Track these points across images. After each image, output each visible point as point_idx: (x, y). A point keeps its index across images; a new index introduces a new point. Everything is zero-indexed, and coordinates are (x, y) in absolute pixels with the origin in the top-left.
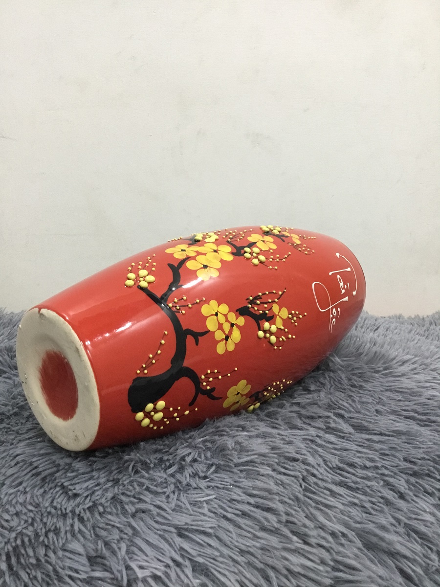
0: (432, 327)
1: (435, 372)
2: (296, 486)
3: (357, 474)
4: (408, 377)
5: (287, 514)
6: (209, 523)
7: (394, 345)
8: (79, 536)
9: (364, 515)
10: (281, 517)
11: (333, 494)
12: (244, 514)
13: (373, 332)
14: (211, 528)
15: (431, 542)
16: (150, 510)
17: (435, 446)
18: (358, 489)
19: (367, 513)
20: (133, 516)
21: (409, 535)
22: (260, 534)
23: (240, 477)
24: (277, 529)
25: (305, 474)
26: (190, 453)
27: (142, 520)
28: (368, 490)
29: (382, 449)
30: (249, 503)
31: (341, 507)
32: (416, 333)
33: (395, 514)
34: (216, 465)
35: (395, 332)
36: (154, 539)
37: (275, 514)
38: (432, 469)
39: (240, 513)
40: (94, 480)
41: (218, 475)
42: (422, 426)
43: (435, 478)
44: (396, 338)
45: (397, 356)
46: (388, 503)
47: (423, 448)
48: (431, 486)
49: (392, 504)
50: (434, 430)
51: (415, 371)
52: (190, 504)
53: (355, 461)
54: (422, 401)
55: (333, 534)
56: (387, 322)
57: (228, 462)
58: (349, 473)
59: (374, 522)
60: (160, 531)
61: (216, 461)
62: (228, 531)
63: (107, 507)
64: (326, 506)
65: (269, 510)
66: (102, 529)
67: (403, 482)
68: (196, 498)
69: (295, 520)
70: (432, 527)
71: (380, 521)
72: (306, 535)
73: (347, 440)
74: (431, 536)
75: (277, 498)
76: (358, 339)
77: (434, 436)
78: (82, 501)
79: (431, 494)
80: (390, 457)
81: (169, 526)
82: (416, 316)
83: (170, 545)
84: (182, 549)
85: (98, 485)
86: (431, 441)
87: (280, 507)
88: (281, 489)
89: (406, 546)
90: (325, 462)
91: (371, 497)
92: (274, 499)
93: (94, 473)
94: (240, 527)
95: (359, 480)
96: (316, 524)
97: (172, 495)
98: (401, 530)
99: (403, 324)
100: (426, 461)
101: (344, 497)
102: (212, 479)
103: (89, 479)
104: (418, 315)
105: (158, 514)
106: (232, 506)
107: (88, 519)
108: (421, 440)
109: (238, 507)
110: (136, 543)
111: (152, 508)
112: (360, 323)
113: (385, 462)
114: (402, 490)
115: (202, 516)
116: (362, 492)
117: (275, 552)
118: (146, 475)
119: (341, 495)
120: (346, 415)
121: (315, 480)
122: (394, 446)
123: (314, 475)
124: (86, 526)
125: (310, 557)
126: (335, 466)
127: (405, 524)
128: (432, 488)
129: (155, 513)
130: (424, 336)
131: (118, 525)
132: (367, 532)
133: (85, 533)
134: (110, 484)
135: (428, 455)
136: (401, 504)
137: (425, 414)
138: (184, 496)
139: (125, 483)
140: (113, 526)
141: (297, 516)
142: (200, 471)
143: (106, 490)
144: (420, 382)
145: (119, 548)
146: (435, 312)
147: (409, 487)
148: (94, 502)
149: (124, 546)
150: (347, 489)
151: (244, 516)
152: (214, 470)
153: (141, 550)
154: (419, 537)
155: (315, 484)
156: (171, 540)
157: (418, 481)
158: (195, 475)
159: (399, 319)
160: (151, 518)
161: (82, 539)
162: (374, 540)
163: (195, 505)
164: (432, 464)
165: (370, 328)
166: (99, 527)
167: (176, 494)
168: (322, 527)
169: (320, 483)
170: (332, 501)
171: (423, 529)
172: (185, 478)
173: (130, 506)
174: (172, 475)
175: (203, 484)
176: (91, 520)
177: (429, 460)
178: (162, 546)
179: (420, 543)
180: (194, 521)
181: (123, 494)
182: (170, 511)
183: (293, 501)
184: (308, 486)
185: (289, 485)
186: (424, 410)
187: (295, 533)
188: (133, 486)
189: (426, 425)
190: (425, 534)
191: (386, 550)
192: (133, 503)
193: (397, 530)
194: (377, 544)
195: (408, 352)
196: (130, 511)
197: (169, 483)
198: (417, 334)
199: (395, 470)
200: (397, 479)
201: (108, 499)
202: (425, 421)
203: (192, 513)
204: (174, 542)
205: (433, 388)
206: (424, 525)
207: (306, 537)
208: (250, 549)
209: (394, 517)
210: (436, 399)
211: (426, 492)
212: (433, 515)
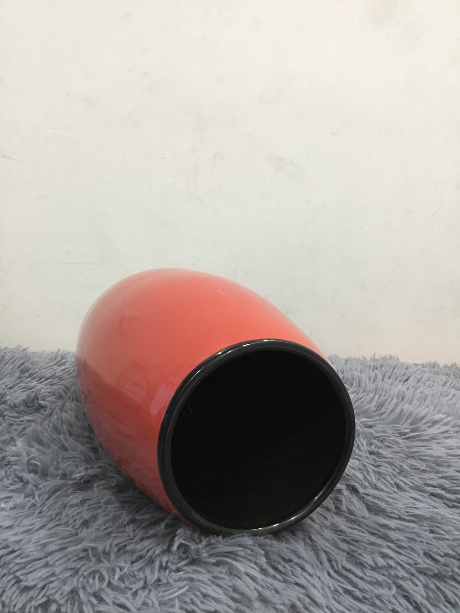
4: (437, 441)
7: (425, 400)
13: (402, 383)
18: (365, 598)
23: (221, 572)
28: (377, 601)
29: (399, 540)
32: (451, 386)
35: (428, 383)
38: (456, 570)
42: (450, 507)
44: (427, 391)
45: (426, 415)
47: (448, 540)
48: (454, 593)
51: (447, 435)
53: (365, 560)
54: (451, 474)
56: (419, 372)
63: (61, 605)
67: (420, 588)
73: (359, 525)
76: (384, 393)
78: (35, 596)
79: (454, 605)
80: (408, 551)
82: (453, 365)
95: (366, 586)
99: (437, 374)
100: (450, 559)
103: (42, 567)
104: (455, 364)
108: (446, 528)
112: (388, 372)
113: (402, 557)
114: (419, 599)
116: (369, 601)
120: (361, 490)
122: (413, 536)
134: (68, 574)
135: (453, 550)
137: (454, 492)
138: (154, 592)
139: (85, 573)
143: (65, 582)
144: (451, 449)
147: (427, 595)
148: (48, 597)
157: (439, 585)
159: (434, 368)
163: (165, 605)
165: (399, 378)
167: (146, 591)
173: (89, 607)
177: (454, 557)
181: (83, 588)
186: (453, 486)
188: (93, 579)
192: (93, 605)
195: (440, 410)
198: (453, 387)
199: (413, 570)
200: (413, 583)
201: (64, 595)
202: (454, 501)
211: (447, 600)
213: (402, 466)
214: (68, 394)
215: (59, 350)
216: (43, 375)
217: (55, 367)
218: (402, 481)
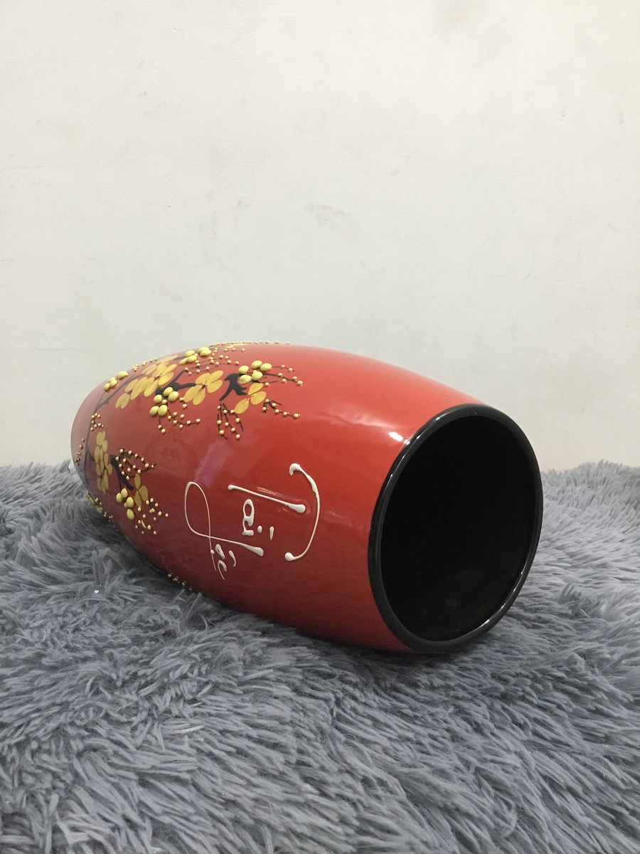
0: (569, 488)
1: (561, 551)
2: (323, 712)
3: (419, 696)
5: (301, 752)
6: (186, 765)
9: (419, 755)
10: (290, 757)
11: (376, 723)
12: (240, 753)
14: (188, 772)
15: (510, 795)
16: (105, 748)
17: (539, 657)
18: (416, 717)
19: (423, 752)
20: (79, 755)
21: (480, 785)
22: (257, 780)
23: (243, 701)
24: (282, 773)
25: (340, 695)
26: (179, 666)
27: (91, 761)
29: (462, 661)
30: (249, 737)
31: (386, 743)
33: (463, 753)
34: (213, 683)
36: (103, 788)
37: (283, 752)
38: (528, 689)
39: (234, 751)
40: (34, 703)
41: (213, 698)
42: (528, 628)
43: (531, 703)
46: (455, 738)
47: (520, 659)
48: (523, 713)
49: (462, 739)
50: (544, 634)
52: (165, 739)
54: (532, 591)
55: (366, 782)
57: (230, 679)
58: (407, 694)
59: (429, 765)
60: (115, 777)
61: (213, 678)
62: (213, 775)
63: (44, 742)
64: (363, 741)
65: (275, 746)
66: (30, 774)
67: (484, 709)
68: (175, 730)
69: (311, 761)
70: (514, 772)
71: (440, 764)
72: (324, 782)
74: (510, 787)
75: (289, 728)
77: (541, 642)
78: (9, 734)
79: (523, 726)
80: (473, 672)
81: (129, 771)
82: (550, 472)
83: (126, 797)
84: (141, 803)
85: (38, 710)
86: (535, 650)
87: (289, 740)
88: (300, 716)
89: (470, 800)
91: (433, 729)
92: (286, 730)
93: (34, 694)
94: (230, 771)
95: (418, 705)
96: (342, 766)
97: (141, 727)
98: (470, 777)
100: (522, 679)
101: (394, 730)
102: (204, 704)
103: (27, 702)
104: (553, 470)
105: (116, 753)
106: (224, 740)
107: (13, 760)
108: (522, 648)
109: (231, 742)
110: (75, 795)
113: (464, 680)
114: (480, 719)
115: (179, 755)
116: (421, 721)
117: (275, 805)
118: (109, 697)
119: (388, 726)
121: (353, 703)
122: (479, 656)
123: (354, 698)
124: (7, 770)
125: (326, 813)
127: (478, 770)
128: (524, 718)
129: (110, 751)
130: (557, 499)
131: (54, 769)
132: (416, 780)
133: (4, 779)
134: (56, 709)
135: (526, 670)
136: (476, 740)
137: (536, 610)
138: (158, 727)
139: (77, 708)
140: (47, 770)
141: (313, 754)
142: (187, 691)
143: (49, 718)
145: (48, 802)
146: (577, 466)
147: (491, 715)
148: (27, 736)
149: (55, 799)
150: (400, 717)
151: (240, 756)
152: (210, 690)
153: (81, 805)
154: (493, 788)
155: (354, 709)
156: (127, 791)
157: (506, 706)
158: (179, 697)
160: (103, 759)
162: (425, 790)
163: (172, 740)
164: (529, 682)
166: (26, 772)
167: (149, 725)
168: (351, 772)
169: (360, 708)
171: (499, 774)
172: (163, 702)
173: (78, 741)
174: (148, 698)
175: (189, 710)
176: (17, 761)
177: (527, 677)
178: (113, 800)
179: (494, 796)
180: (165, 762)
181: (72, 724)
182: (133, 749)
183: (315, 734)
184: (342, 713)
185: (314, 711)
186: (535, 604)
187: (306, 779)
188: (86, 713)
189: (534, 627)
190: (502, 783)
191: (441, 805)
192: (83, 738)
193: (463, 776)
194: (429, 797)
196: (76, 749)
197: (141, 708)
199: (476, 691)
200: (476, 704)
201: (48, 732)
202: (534, 621)
203: (164, 750)
204: (132, 793)
205: (555, 574)
206: (503, 770)
207: (324, 786)
208: (239, 800)
209: (461, 759)
210: (555, 588)
211: (515, 722)
212: (521, 756)
214: (48, 513)
215: (32, 464)
216: (11, 494)
217: (27, 484)
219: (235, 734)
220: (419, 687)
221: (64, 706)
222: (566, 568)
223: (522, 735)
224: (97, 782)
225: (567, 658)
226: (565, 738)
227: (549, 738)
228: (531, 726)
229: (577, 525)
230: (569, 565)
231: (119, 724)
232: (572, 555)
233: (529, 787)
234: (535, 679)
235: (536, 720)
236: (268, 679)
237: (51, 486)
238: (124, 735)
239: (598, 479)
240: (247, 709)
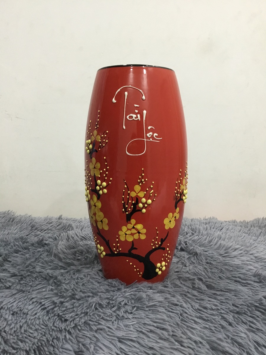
0: (252, 229)
1: (252, 256)
2: (177, 318)
3: (208, 313)
4: (238, 258)
5: (173, 332)
6: (134, 335)
7: (231, 239)
8: (69, 341)
9: (211, 333)
10: (169, 333)
11: (196, 322)
12: (151, 331)
13: (219, 231)
14: (135, 337)
15: (244, 347)
16: (104, 329)
17: (249, 298)
18: (208, 320)
19: (212, 332)
20: (96, 331)
21: (233, 344)
22: (159, 341)
23: (149, 313)
24: (168, 339)
25: (182, 312)
26: (124, 300)
27: (101, 334)
28: (213, 321)
29: (221, 299)
30: (154, 326)
31: (200, 329)
32: (243, 232)
34: (137, 307)
35: (232, 231)
36: (107, 343)
37: (167, 331)
38: (246, 310)
39: (149, 330)
40: (75, 312)
41: (138, 312)
42: (243, 286)
43: (248, 315)
44: (232, 235)
45: (232, 246)
46: (223, 327)
47: (242, 299)
48: (245, 319)
49: (225, 328)
50: (249, 289)
51: (242, 255)
52: (124, 326)
53: (207, 306)
54: (244, 272)
55: (195, 342)
56: (227, 225)
57: (143, 305)
58: (204, 312)
59: (215, 337)
60: (110, 339)
61: (137, 305)
62: (144, 339)
63: (82, 327)
64: (192, 328)
65: (163, 329)
66: (81, 338)
67: (231, 317)
68: (127, 323)
69: (177, 334)
70: (245, 340)
71: (219, 336)
72: (182, 342)
73: (203, 294)
74: (244, 344)
75: (168, 323)
76: (211, 236)
77: (249, 292)
78: (69, 324)
79: (245, 323)
80: (225, 303)
81: (114, 337)
82: (243, 221)
83: (115, 346)
84: (121, 348)
85: (77, 315)
86: (247, 295)
87: (169, 328)
88: (169, 319)
89: (231, 349)
90: (192, 306)
91: (215, 324)
92: (166, 324)
93: (74, 309)
94: (149, 338)
95: (209, 316)
96: (187, 337)
97: (115, 322)
98: (229, 341)
99: (236, 226)
100: (243, 306)
101: (201, 324)
102: (135, 314)
103: (72, 312)
106: (145, 327)
108: (242, 294)
109: (147, 327)
110: (98, 345)
111: (105, 328)
112: (213, 226)
113: (223, 306)
114: (231, 321)
115: (130, 332)
116: (210, 321)
117: (167, 349)
118: (102, 311)
119: (199, 323)
120: (204, 280)
121: (187, 315)
122: (227, 297)
123: (186, 313)
124: (72, 336)
125: (184, 352)
126: (197, 309)
127: (232, 339)
129: (107, 330)
130: (247, 233)
131: (89, 336)
132: (212, 342)
133: (72, 340)
134: (83, 315)
135: (245, 303)
136: (230, 328)
137: (245, 280)
138: (121, 322)
139: (91, 314)
140: (86, 337)
141: (177, 332)
142: (129, 310)
143: (81, 318)
144: (244, 261)
145: (91, 347)
146: (254, 219)
147: (234, 320)
148: (75, 324)
149: (92, 346)
150: (203, 320)
152: (136, 309)
153: (101, 348)
154: (238, 345)
155: (187, 317)
156: (115, 344)
157: (239, 316)
158: (126, 312)
159: (234, 223)
160: (105, 333)
161: (71, 343)
162: (216, 345)
163: (126, 327)
164: (246, 307)
165: (218, 229)
166: (79, 337)
167: (117, 321)
168: (190, 338)
169: (189, 317)
170: (195, 326)
171: (240, 340)
172: (121, 313)
173: (94, 327)
174: (114, 312)
175: (130, 316)
176: (75, 333)
177: (245, 305)
178: (111, 347)
179: (238, 347)
180: (127, 334)
181: (90, 320)
182: (114, 329)
183: (176, 325)
184: (183, 318)
185: (173, 317)
186: (245, 277)
187: (176, 341)
188: (95, 316)
189: (245, 286)
190: (241, 343)
191: (221, 350)
192: (95, 325)
193: (227, 341)
194: (217, 347)
195: (238, 243)
196: (94, 329)
197: (113, 315)
198: (244, 233)
199: (228, 310)
200: (228, 315)
201: (82, 323)
202: (245, 283)
203: (125, 330)
204: (117, 345)
205: (251, 265)
206: (241, 339)
207: (182, 343)
208: (155, 347)
209: (225, 334)
210: (251, 271)
211: (243, 322)
212: (246, 334)
213: (221, 269)
214: (60, 238)
215: (48, 216)
216: (43, 229)
217: (48, 225)
218: (222, 275)
219: (148, 325)
220: (207, 309)
221: (86, 313)
222: (254, 262)
223: (246, 327)
224: (104, 341)
225: (259, 299)
226: (261, 328)
227: (255, 328)
228: (248, 324)
229: (256, 245)
230: (255, 261)
231: (107, 320)
232: (256, 257)
233: (250, 345)
234: (248, 306)
235: (250, 321)
236: (156, 306)
237: (56, 225)
238: (110, 325)
239: (263, 225)
240: (151, 316)
